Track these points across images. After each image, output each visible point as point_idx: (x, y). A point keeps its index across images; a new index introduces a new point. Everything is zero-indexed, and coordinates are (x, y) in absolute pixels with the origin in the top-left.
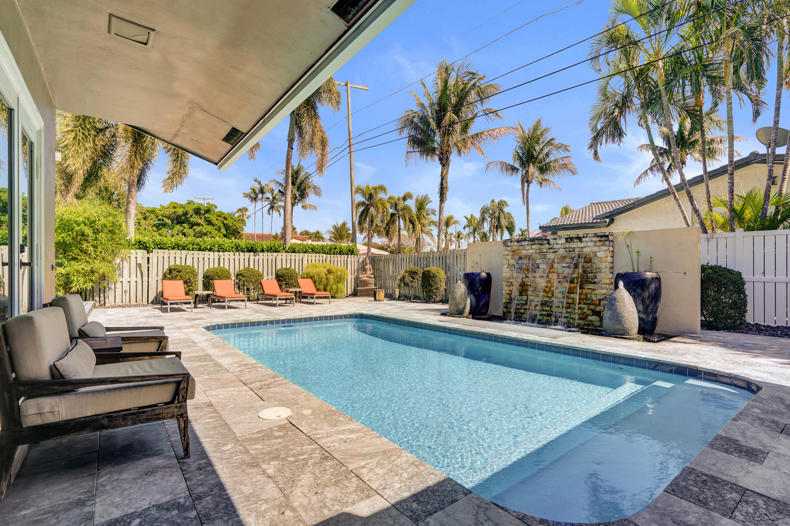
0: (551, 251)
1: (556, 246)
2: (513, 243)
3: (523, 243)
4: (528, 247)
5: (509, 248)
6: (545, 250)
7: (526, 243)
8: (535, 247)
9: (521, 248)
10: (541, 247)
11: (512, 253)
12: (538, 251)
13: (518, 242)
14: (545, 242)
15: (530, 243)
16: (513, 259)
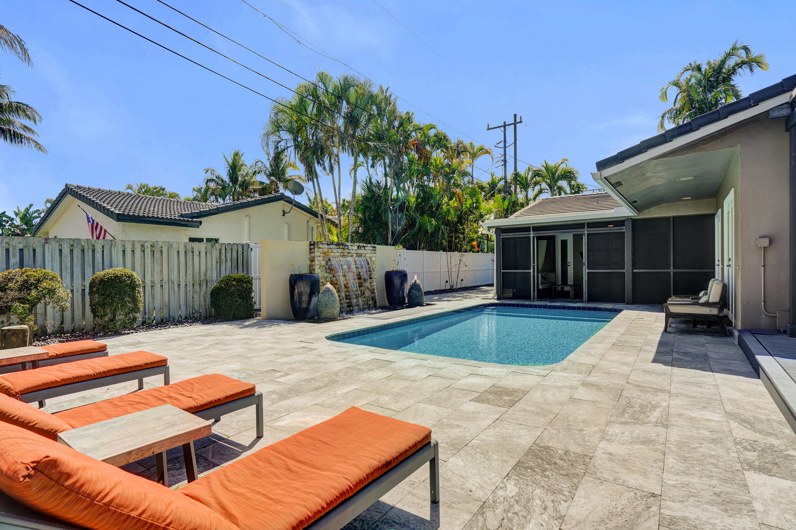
0: (350, 255)
1: (352, 251)
2: (324, 245)
3: (331, 246)
4: (335, 251)
5: (321, 250)
6: (346, 254)
7: (334, 246)
8: (340, 250)
9: (330, 250)
10: (344, 251)
11: (323, 255)
12: (342, 255)
13: (328, 244)
14: (346, 247)
15: (336, 247)
16: (324, 260)
